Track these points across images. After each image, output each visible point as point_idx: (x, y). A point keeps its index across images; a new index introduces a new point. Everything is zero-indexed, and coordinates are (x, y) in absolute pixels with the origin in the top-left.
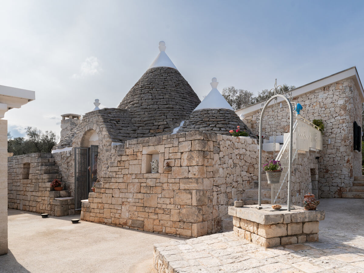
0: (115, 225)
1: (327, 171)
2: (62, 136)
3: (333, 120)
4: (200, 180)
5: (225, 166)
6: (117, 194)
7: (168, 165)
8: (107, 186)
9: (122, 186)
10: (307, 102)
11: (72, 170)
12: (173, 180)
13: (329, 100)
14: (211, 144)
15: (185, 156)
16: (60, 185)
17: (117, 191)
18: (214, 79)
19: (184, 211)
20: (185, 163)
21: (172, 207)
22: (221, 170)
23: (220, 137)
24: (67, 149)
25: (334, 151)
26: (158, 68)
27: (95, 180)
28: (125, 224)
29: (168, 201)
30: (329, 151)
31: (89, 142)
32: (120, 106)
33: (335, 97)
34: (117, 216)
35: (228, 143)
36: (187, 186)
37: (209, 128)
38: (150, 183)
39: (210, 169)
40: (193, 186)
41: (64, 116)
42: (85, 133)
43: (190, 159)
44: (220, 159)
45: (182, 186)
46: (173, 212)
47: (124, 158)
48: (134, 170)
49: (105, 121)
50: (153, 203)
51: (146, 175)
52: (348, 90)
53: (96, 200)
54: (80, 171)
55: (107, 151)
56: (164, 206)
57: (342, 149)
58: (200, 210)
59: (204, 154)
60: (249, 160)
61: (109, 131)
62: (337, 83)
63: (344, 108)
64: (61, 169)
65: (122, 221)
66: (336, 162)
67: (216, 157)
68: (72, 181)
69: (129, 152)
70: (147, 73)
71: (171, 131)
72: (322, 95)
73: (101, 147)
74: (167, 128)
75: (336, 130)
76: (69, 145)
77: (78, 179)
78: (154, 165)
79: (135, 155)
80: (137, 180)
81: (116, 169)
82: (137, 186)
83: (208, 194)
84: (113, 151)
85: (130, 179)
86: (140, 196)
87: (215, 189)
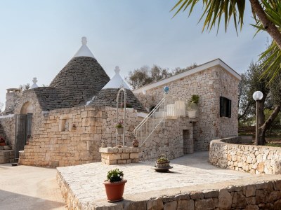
0: (41, 166)
1: (201, 132)
2: (7, 106)
3: (205, 96)
4: (92, 135)
5: (111, 127)
6: (43, 145)
7: (74, 126)
8: (37, 140)
9: (47, 140)
10: (189, 82)
11: (14, 131)
12: (76, 135)
13: (203, 81)
14: (100, 113)
15: (84, 120)
16: (4, 141)
17: (43, 144)
18: (117, 67)
19: (82, 154)
20: (84, 125)
21: (75, 152)
22: (108, 129)
23: (107, 108)
24: (11, 116)
25: (206, 117)
26: (79, 58)
27: (29, 137)
28: (48, 165)
29: (73, 148)
30: (203, 117)
31: (26, 110)
32: (51, 84)
33: (207, 79)
34: (43, 159)
35: (114, 112)
36: (84, 139)
37: (109, 102)
38: (64, 137)
39: (99, 128)
40: (88, 138)
41: (9, 90)
42: (24, 105)
43: (87, 122)
44: (107, 122)
45: (82, 139)
46: (76, 154)
47: (48, 122)
48: (54, 129)
49: (38, 96)
50: (65, 150)
51: (62, 133)
52: (215, 74)
53: (29, 151)
54: (19, 132)
55: (39, 117)
56: (71, 152)
57: (211, 116)
58: (91, 153)
59: (95, 119)
60: (130, 123)
61: (40, 103)
62: (208, 69)
63: (212, 87)
64: (5, 130)
65: (46, 163)
66: (207, 125)
67: (104, 121)
68: (13, 139)
69: (51, 117)
70: (71, 61)
71: (85, 103)
72: (199, 78)
73: (34, 114)
74: (82, 101)
75: (207, 103)
76: (12, 112)
77: (17, 137)
78: (66, 126)
79: (55, 119)
80: (56, 136)
81: (43, 129)
82: (56, 139)
83: (98, 143)
84: (43, 117)
85: (52, 135)
86: (57, 146)
87: (103, 141)
